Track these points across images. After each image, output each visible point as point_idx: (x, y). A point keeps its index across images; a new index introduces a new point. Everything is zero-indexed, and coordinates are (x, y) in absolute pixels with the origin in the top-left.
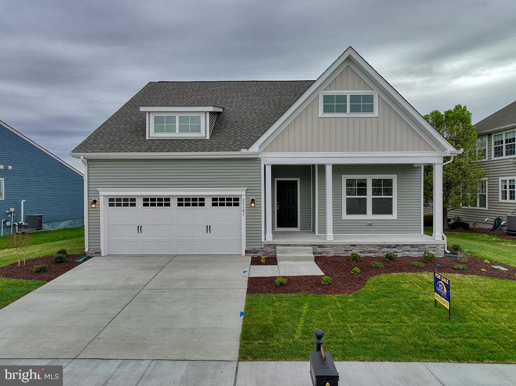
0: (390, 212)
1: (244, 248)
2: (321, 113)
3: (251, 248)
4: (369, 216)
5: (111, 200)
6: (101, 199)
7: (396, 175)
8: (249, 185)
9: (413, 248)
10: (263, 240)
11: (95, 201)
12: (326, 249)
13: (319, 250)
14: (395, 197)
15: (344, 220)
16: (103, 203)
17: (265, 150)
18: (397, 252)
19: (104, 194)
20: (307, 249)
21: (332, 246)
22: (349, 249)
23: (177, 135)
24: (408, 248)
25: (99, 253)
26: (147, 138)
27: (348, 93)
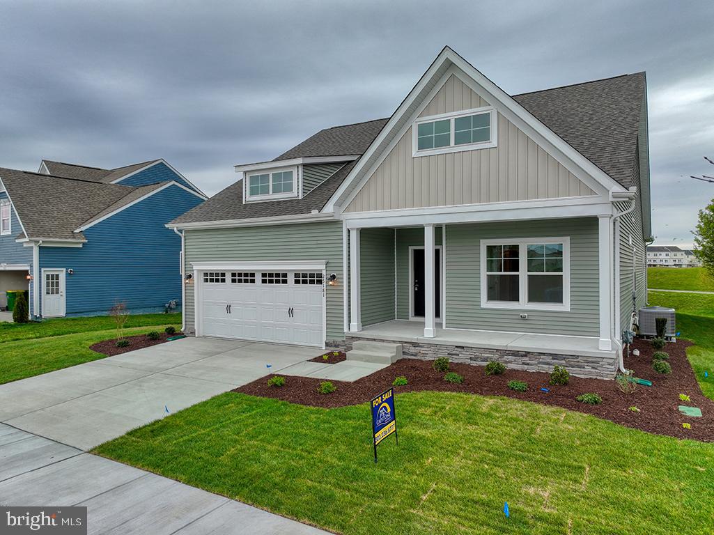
0: (558, 298)
1: (324, 339)
2: (415, 152)
3: (331, 339)
4: (523, 303)
5: (206, 275)
6: (195, 272)
7: (569, 238)
8: (328, 257)
9: (555, 359)
10: (346, 330)
11: (190, 276)
12: (423, 350)
13: (413, 350)
14: (566, 274)
15: (482, 309)
16: (198, 279)
17: (347, 210)
18: (528, 364)
19: (199, 267)
20: (390, 347)
21: (430, 345)
22: (454, 352)
23: (271, 196)
24: (548, 359)
25: (193, 333)
26: (244, 203)
27: (452, 115)
